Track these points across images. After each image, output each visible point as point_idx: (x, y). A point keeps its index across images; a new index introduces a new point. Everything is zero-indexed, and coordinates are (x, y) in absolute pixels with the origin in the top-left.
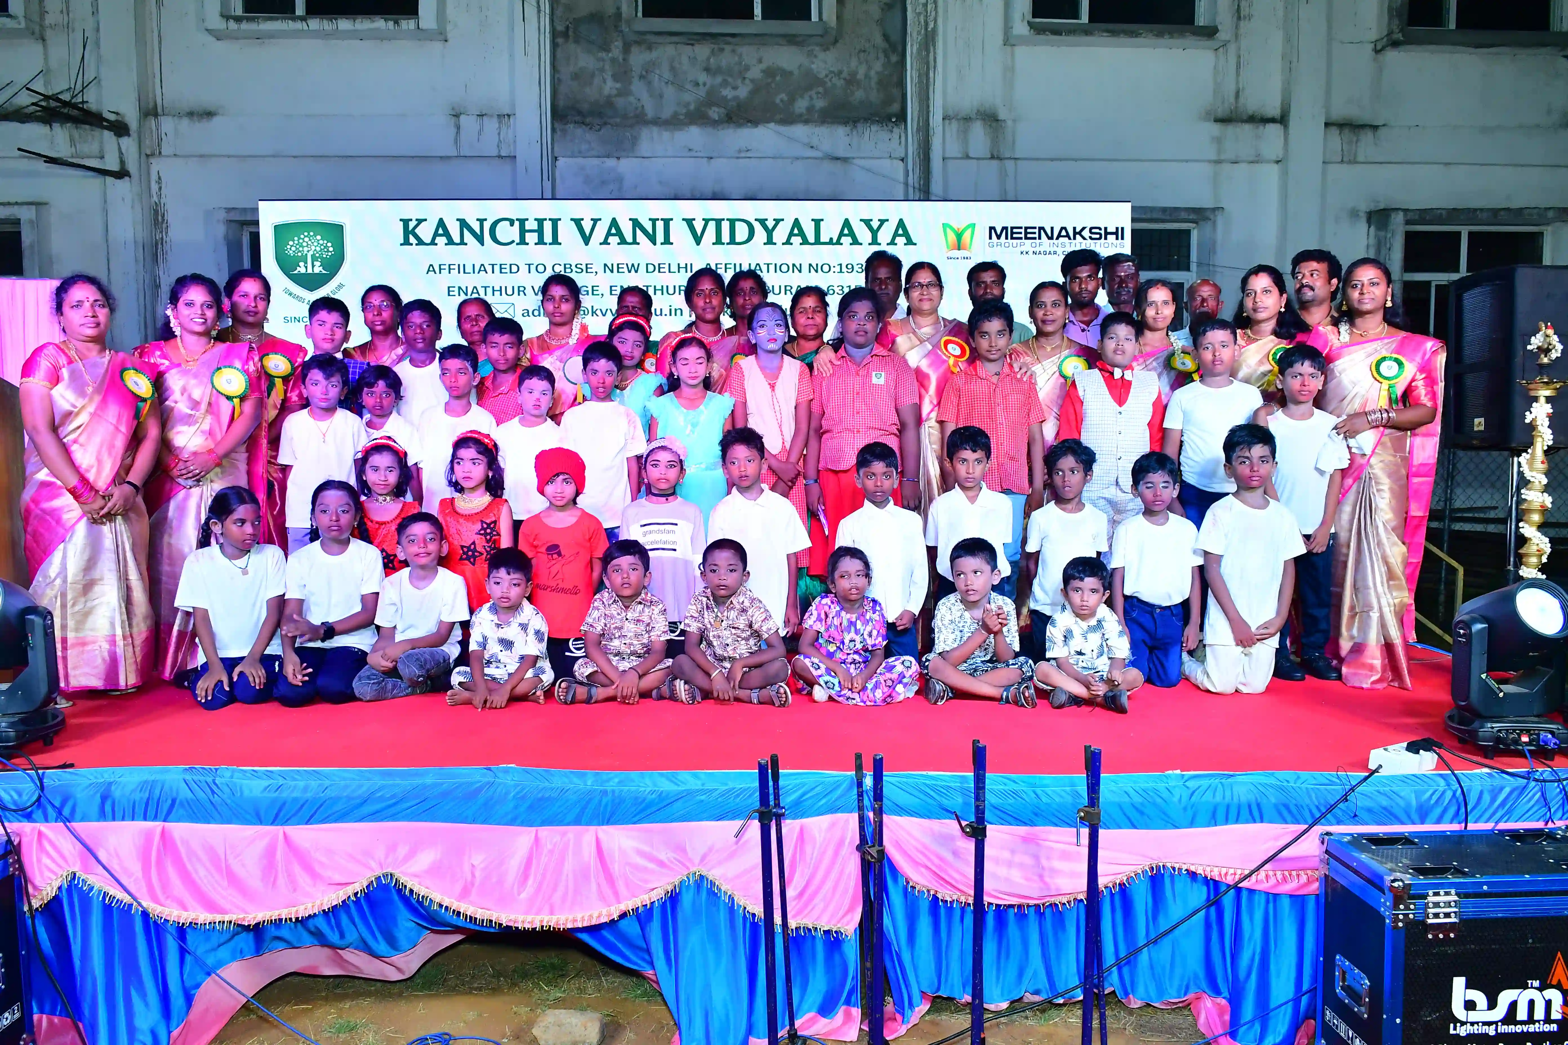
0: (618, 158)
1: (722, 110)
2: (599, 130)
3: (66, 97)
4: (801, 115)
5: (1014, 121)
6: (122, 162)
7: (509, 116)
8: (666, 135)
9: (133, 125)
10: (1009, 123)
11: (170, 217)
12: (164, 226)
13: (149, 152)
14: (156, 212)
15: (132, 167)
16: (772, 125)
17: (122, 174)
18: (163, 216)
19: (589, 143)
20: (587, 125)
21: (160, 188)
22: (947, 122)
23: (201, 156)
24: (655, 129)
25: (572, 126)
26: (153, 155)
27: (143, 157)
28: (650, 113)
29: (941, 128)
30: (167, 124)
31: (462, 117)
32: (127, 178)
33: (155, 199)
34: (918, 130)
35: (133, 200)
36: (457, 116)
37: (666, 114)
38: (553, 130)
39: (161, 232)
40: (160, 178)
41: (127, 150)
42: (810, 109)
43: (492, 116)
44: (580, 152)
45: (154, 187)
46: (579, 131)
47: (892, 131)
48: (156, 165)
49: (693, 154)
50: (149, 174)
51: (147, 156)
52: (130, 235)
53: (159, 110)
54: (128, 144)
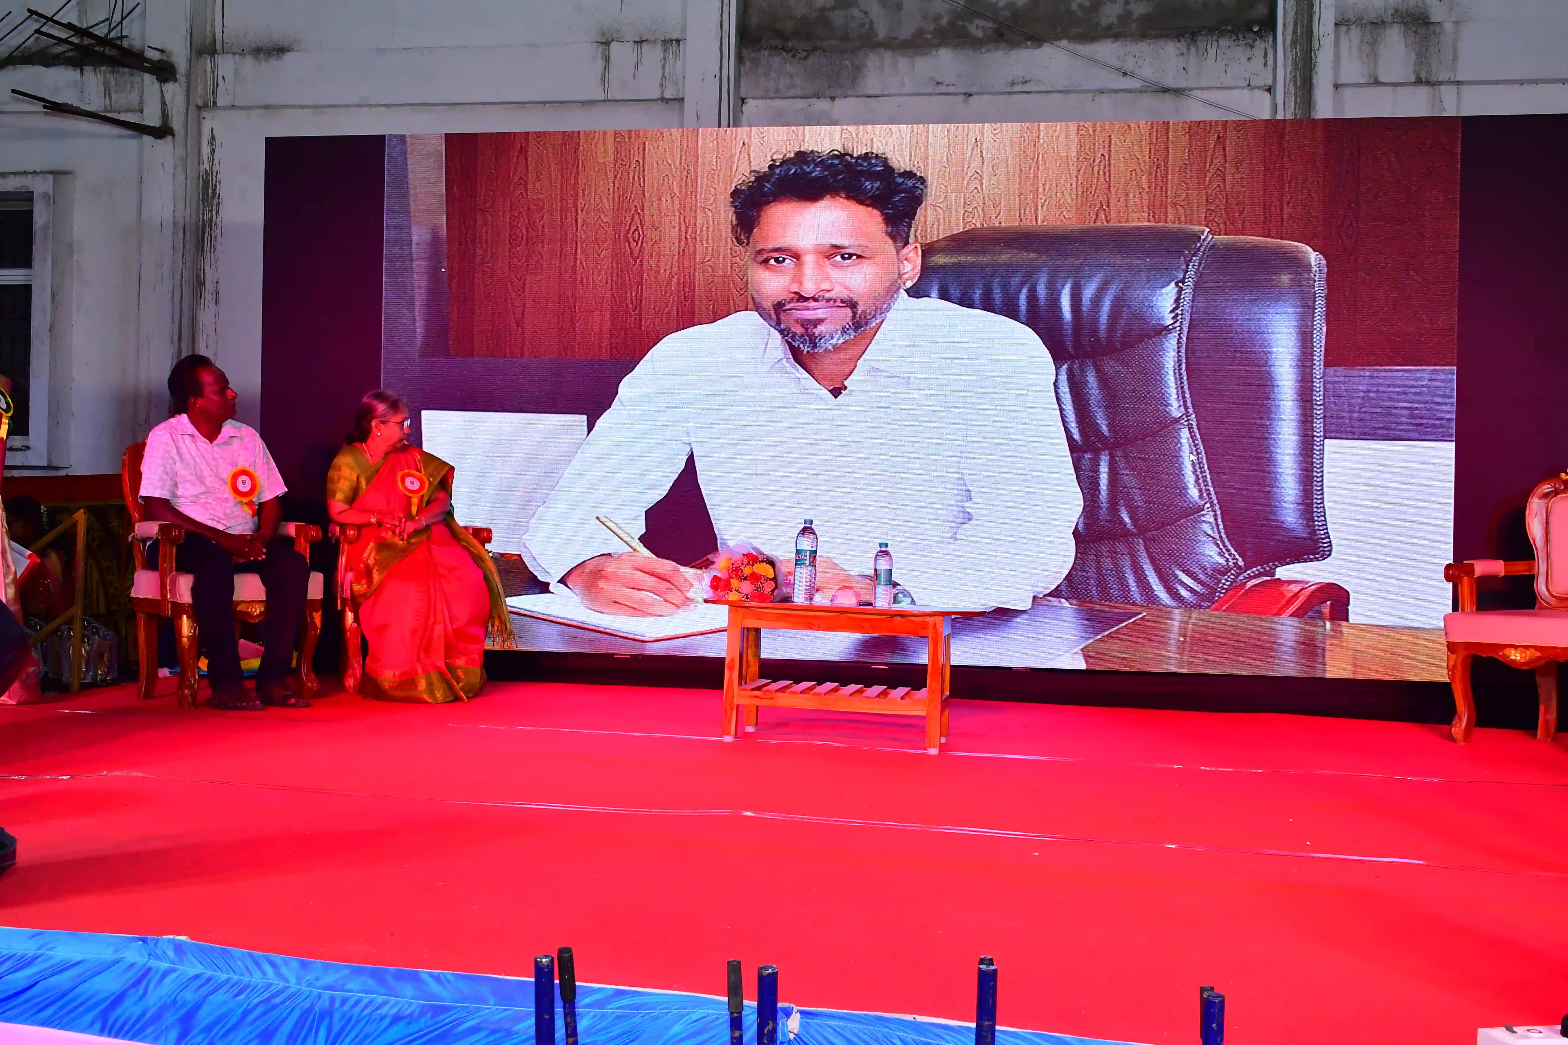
0: (833, 98)
1: (990, 24)
2: (806, 58)
3: (101, 31)
4: (1110, 27)
5: (1456, 23)
6: (165, 116)
7: (678, 41)
8: (903, 62)
9: (182, 67)
10: (1448, 27)
11: (222, 190)
12: (215, 201)
13: (200, 102)
14: (206, 183)
15: (176, 123)
16: (1064, 43)
17: (162, 132)
18: (214, 191)
19: (791, 76)
20: (788, 51)
21: (213, 152)
22: (1343, 29)
23: (267, 107)
24: (888, 55)
25: (767, 52)
26: (206, 106)
27: (192, 109)
28: (882, 33)
29: (1332, 37)
30: (226, 65)
31: (613, 44)
32: (169, 138)
33: (206, 166)
34: (1294, 43)
35: (175, 168)
36: (607, 44)
37: (906, 32)
38: (740, 59)
39: (211, 211)
40: (213, 138)
41: (172, 99)
42: (1125, 18)
43: (655, 42)
44: (777, 91)
45: (206, 150)
46: (776, 60)
47: (1252, 47)
48: (210, 122)
49: (944, 89)
50: (200, 132)
51: (199, 108)
52: (168, 216)
53: (218, 46)
54: (174, 91)
